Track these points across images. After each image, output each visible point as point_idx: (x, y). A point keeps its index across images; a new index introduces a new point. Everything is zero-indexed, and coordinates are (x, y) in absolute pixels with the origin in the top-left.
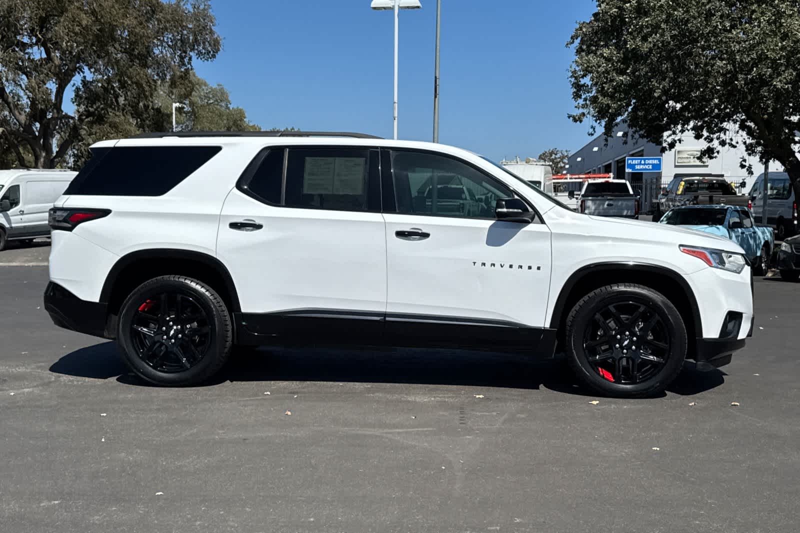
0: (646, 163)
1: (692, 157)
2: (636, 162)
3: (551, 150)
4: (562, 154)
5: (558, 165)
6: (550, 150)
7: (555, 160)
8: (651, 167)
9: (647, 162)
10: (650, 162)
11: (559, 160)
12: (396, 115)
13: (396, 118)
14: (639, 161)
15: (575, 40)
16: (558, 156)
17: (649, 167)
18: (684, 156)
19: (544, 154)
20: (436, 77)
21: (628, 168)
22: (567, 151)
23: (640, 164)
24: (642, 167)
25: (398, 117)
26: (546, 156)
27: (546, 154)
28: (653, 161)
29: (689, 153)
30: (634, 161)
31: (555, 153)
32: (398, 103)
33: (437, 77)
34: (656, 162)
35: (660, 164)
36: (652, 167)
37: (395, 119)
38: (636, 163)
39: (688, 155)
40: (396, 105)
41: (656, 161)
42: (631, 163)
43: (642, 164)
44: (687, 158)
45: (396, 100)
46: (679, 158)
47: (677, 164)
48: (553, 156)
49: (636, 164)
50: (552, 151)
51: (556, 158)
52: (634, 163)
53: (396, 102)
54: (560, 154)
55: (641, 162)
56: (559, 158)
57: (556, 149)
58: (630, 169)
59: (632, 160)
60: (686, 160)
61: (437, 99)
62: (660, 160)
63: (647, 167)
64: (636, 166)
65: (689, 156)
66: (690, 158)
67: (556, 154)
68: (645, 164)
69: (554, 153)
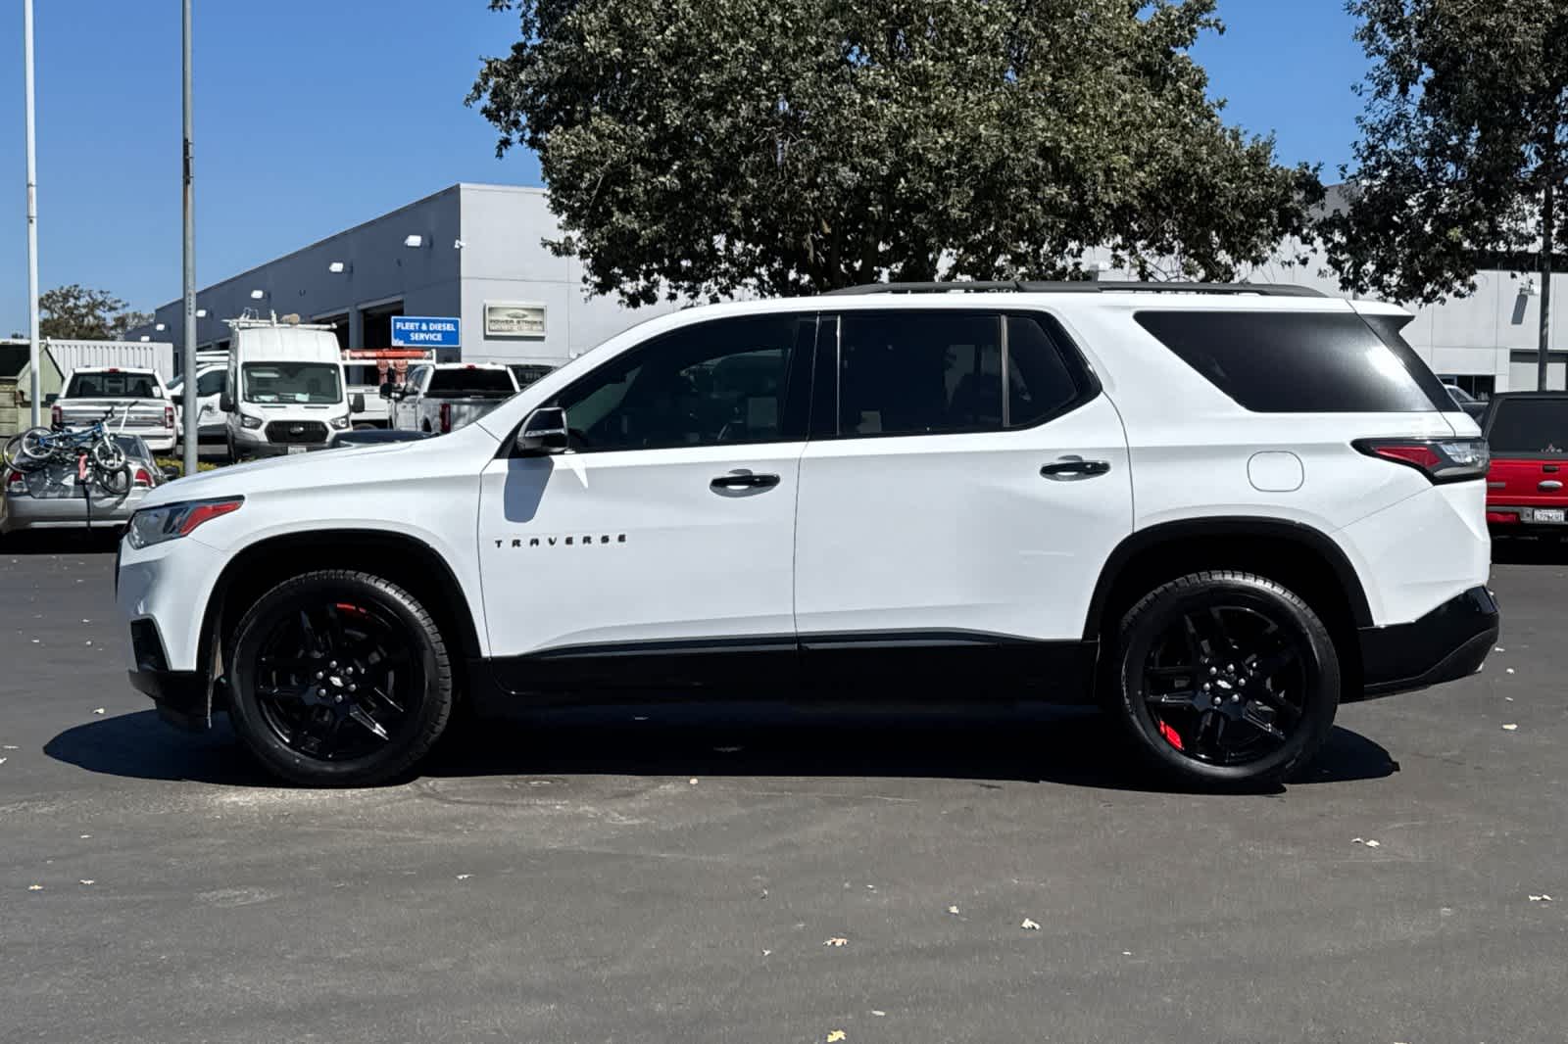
0: (431, 329)
1: (515, 320)
2: (410, 326)
3: (66, 287)
4: (92, 298)
5: (83, 321)
6: (62, 288)
7: (75, 312)
8: (439, 337)
9: (432, 327)
10: (438, 327)
11: (84, 311)
12: (33, 213)
13: (35, 220)
14: (417, 324)
15: (483, 94)
16: (82, 302)
17: (436, 337)
18: (500, 318)
19: (49, 297)
20: (186, 141)
21: (395, 338)
22: (101, 292)
23: (420, 331)
24: (422, 336)
25: (38, 217)
26: (54, 302)
27: (54, 297)
28: (444, 325)
29: (511, 312)
30: (407, 324)
31: (76, 294)
32: (37, 186)
33: (190, 141)
34: (449, 327)
35: (457, 331)
36: (443, 337)
37: (31, 221)
38: (412, 328)
39: (509, 315)
40: (33, 190)
41: (448, 325)
42: (403, 328)
43: (424, 332)
44: (507, 321)
45: (32, 179)
46: (491, 321)
47: (488, 333)
48: (71, 303)
49: (411, 331)
50: (68, 291)
51: (76, 307)
52: (407, 328)
53: (34, 183)
54: (88, 298)
55: (420, 326)
56: (84, 307)
57: (76, 286)
58: (401, 339)
59: (404, 321)
60: (505, 327)
61: (190, 187)
62: (456, 324)
63: (432, 337)
64: (412, 335)
65: (509, 319)
66: (512, 321)
67: (77, 298)
68: (428, 332)
69: (73, 296)
